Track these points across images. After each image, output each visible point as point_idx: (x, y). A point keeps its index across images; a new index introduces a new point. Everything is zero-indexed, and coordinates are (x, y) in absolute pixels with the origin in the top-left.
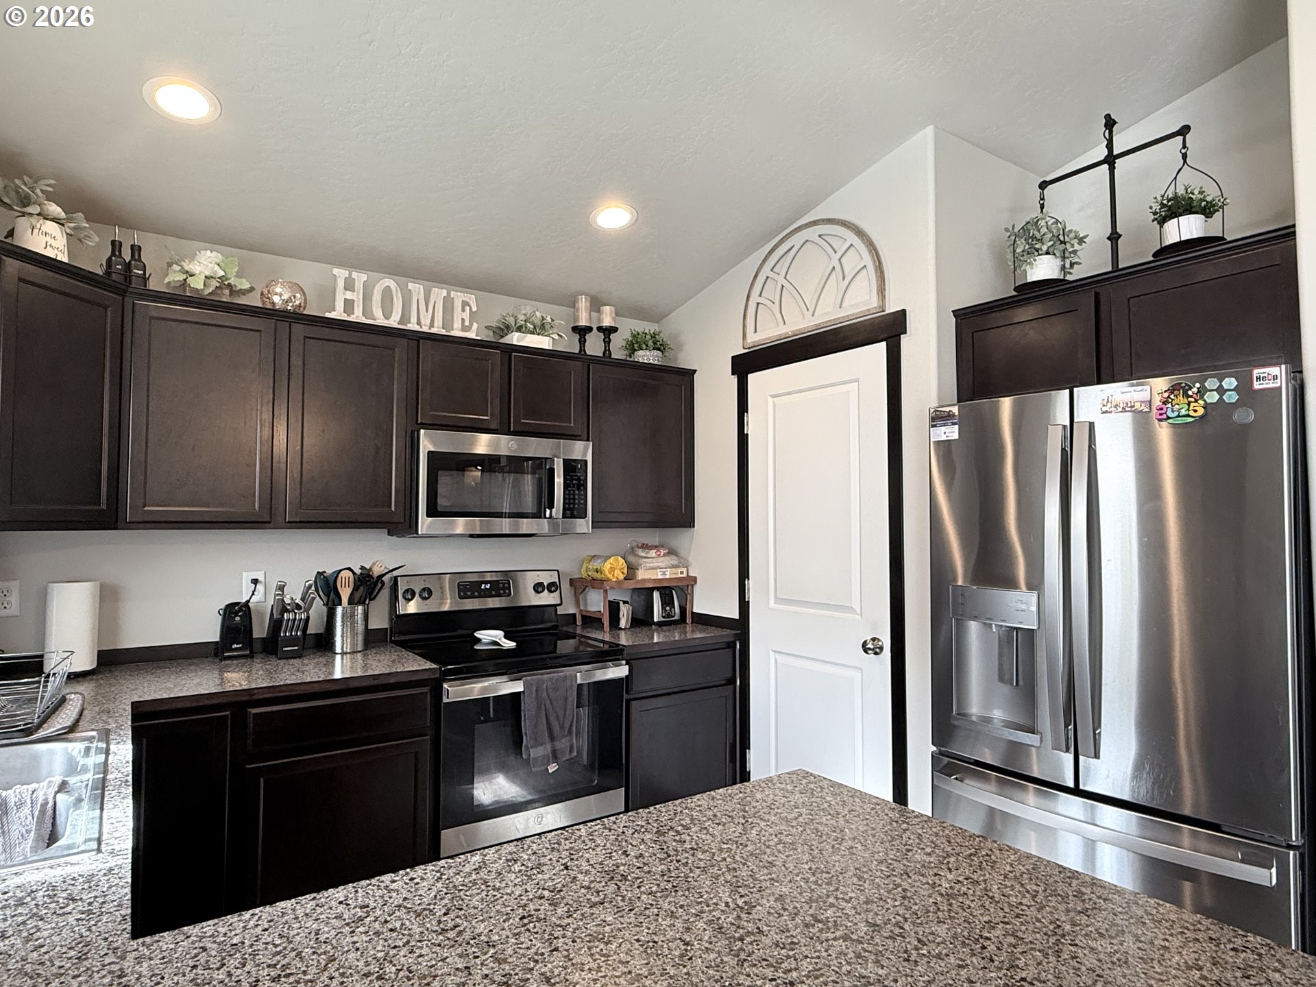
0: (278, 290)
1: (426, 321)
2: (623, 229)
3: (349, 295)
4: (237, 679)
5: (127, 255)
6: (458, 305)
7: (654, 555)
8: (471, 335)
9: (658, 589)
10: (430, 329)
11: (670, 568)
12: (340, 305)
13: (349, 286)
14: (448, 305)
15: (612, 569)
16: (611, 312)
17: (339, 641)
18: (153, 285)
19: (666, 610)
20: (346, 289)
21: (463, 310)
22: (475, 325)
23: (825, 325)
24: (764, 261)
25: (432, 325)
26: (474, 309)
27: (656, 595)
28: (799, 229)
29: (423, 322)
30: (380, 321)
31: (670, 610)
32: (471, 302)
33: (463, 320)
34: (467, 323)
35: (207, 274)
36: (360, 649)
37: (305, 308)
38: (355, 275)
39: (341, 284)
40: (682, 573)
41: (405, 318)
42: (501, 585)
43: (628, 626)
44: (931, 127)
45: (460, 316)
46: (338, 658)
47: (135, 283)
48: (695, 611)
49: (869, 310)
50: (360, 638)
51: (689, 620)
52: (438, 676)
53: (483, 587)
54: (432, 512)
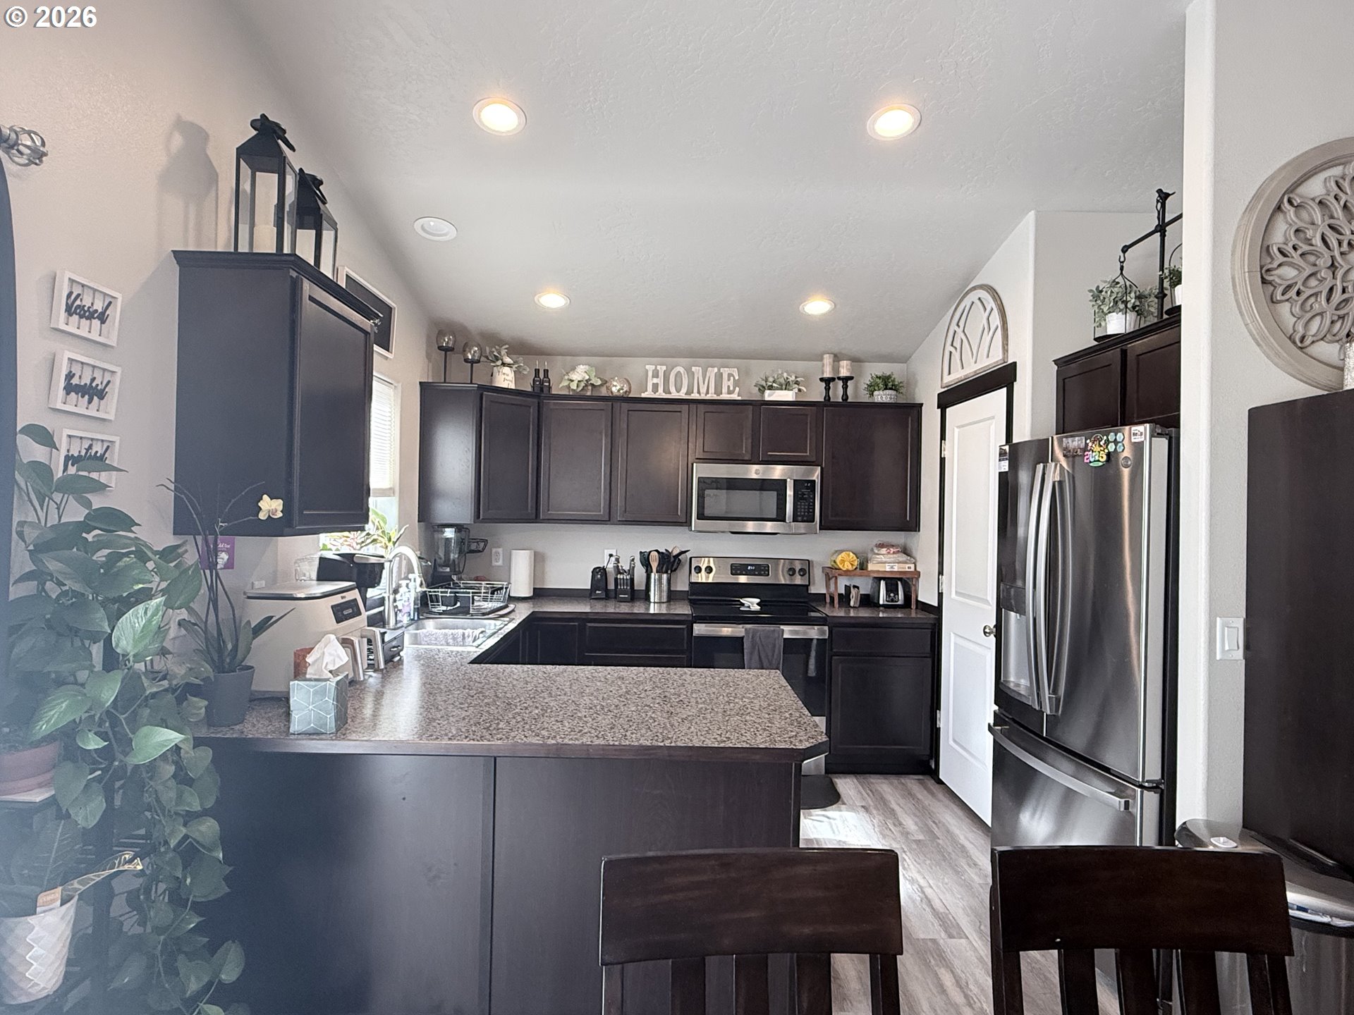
0: (615, 383)
1: (703, 390)
2: (824, 315)
3: (655, 381)
4: (599, 608)
5: (542, 376)
6: (725, 376)
7: (885, 552)
8: (735, 397)
9: (884, 579)
10: (706, 395)
11: (898, 563)
12: (650, 387)
13: (656, 375)
14: (719, 377)
15: (843, 561)
16: (847, 365)
17: (653, 596)
18: (554, 392)
19: (890, 596)
20: (653, 377)
21: (729, 380)
22: (737, 389)
23: (978, 372)
24: (952, 318)
25: (707, 393)
26: (737, 378)
27: (883, 583)
28: (967, 293)
29: (701, 391)
30: (674, 395)
31: (894, 596)
32: (734, 374)
33: (729, 387)
34: (731, 388)
35: (579, 379)
36: (665, 600)
37: (630, 392)
38: (659, 367)
39: (650, 374)
40: (909, 568)
41: (689, 392)
42: (763, 568)
43: (857, 605)
44: (1033, 212)
45: (727, 384)
46: (652, 605)
47: (545, 390)
48: (919, 599)
49: (997, 362)
50: (665, 595)
51: (913, 606)
52: (690, 619)
53: (749, 568)
54: (701, 516)
